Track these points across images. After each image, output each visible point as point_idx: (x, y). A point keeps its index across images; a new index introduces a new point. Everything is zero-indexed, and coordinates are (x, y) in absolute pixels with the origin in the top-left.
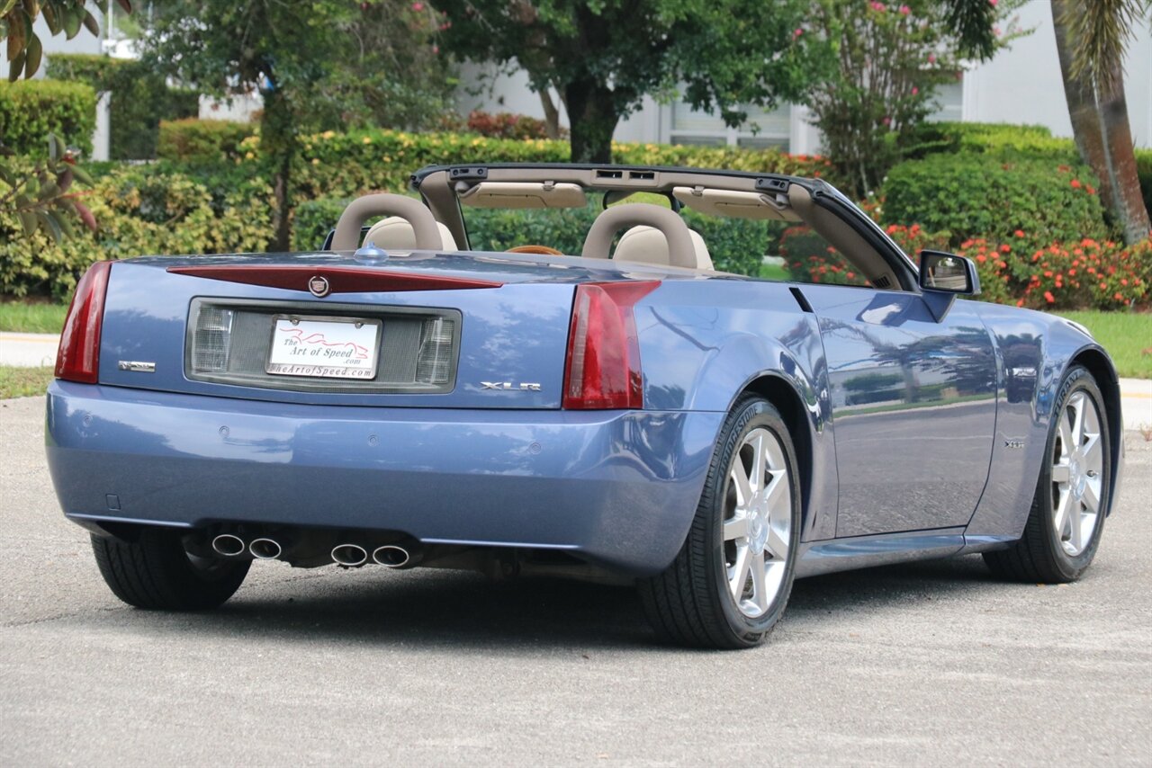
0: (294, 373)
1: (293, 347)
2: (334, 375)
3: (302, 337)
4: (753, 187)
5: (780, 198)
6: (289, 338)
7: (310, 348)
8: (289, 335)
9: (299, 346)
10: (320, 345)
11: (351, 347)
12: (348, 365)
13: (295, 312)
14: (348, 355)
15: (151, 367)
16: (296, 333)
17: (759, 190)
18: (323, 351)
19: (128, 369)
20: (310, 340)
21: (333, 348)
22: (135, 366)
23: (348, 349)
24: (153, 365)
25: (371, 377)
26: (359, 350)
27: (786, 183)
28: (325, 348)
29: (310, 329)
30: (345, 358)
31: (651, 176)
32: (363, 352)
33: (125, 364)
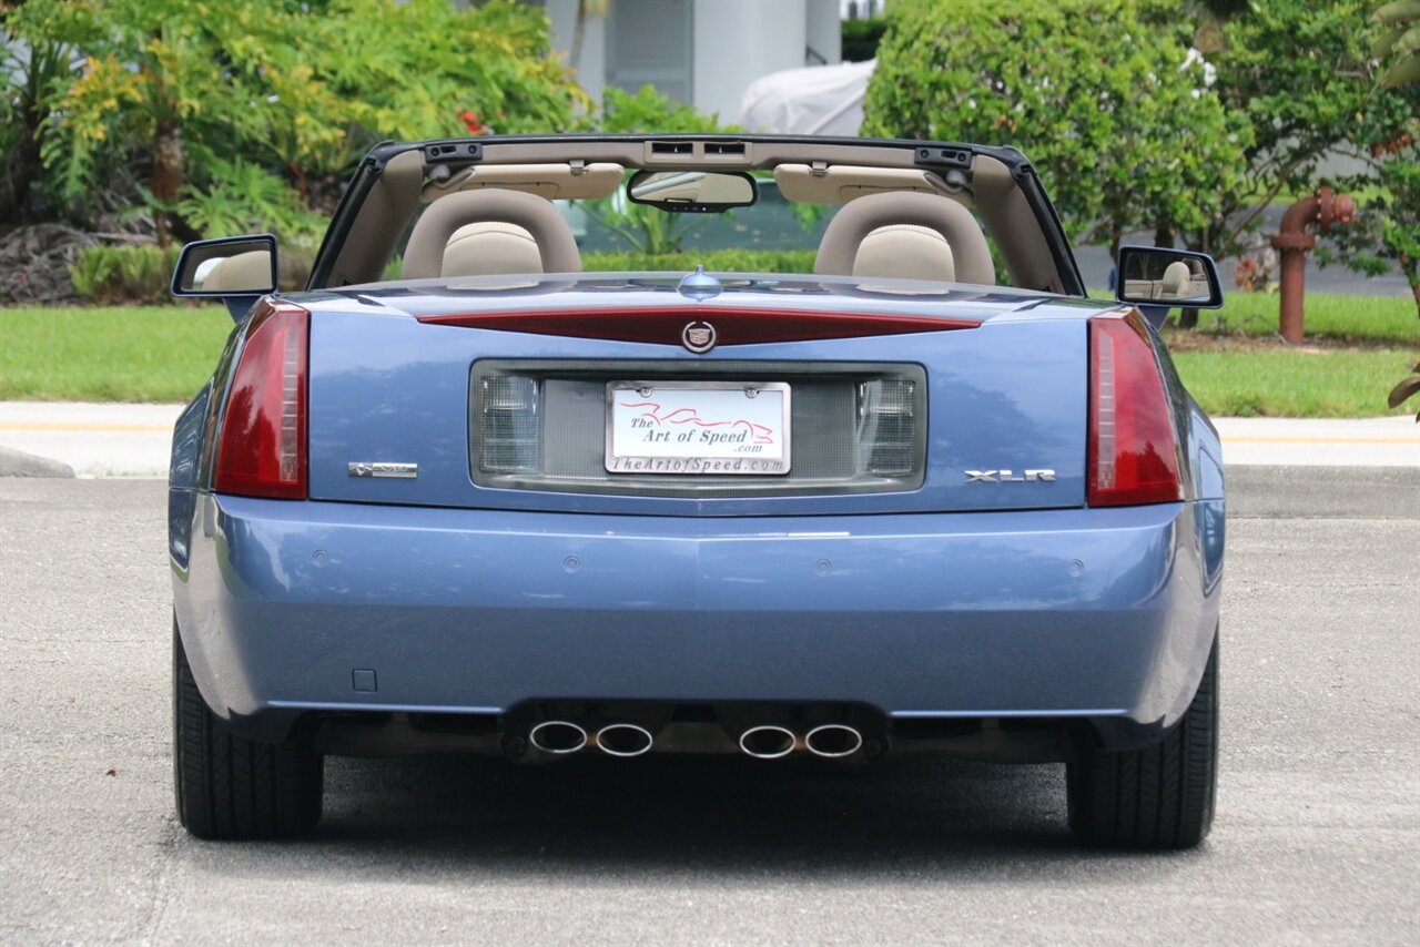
0: (654, 470)
1: (646, 430)
2: (721, 470)
3: (659, 414)
4: (911, 161)
5: (956, 177)
6: (639, 416)
7: (676, 430)
8: (638, 413)
9: (657, 429)
10: (691, 425)
11: (743, 427)
12: (743, 454)
13: (640, 376)
14: (741, 439)
15: (412, 470)
16: (650, 409)
17: (918, 165)
18: (698, 435)
19: (368, 475)
20: (674, 418)
21: (714, 430)
22: (379, 470)
23: (739, 430)
24: (414, 466)
25: (786, 469)
26: (758, 432)
27: (968, 153)
28: (700, 430)
29: (668, 400)
30: (735, 445)
31: (739, 149)
32: (763, 433)
33: (360, 466)
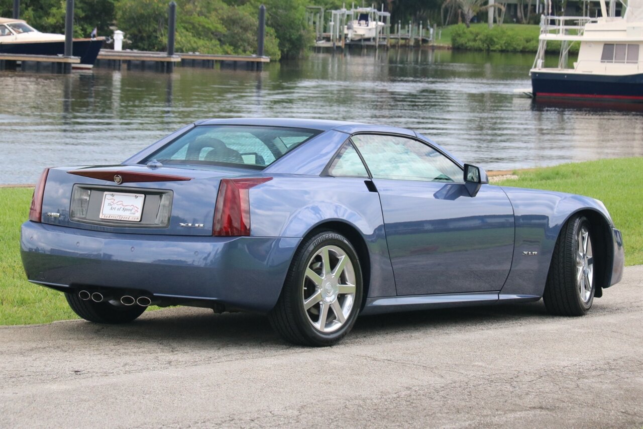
0: (110, 218)
1: (111, 207)
2: (125, 219)
7: (117, 207)
10: (121, 206)
11: (133, 207)
12: (131, 215)
14: (131, 210)
15: (58, 216)
18: (122, 209)
20: (117, 203)
21: (126, 208)
22: (53, 215)
25: (139, 220)
29: (117, 198)
30: (130, 212)
32: (136, 209)
